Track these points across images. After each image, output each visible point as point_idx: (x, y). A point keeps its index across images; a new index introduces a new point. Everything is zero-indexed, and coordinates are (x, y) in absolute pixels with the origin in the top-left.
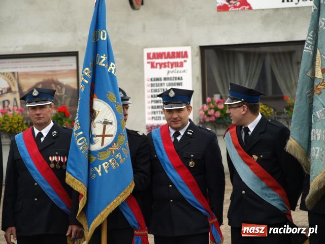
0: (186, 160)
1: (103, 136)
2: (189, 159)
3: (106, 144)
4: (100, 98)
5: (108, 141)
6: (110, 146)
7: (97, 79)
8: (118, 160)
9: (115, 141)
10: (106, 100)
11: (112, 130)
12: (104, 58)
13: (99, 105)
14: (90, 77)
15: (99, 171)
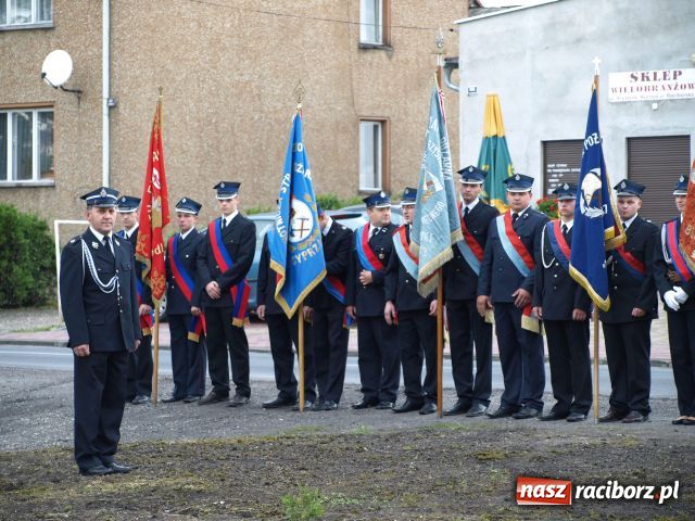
0: (377, 253)
1: (302, 230)
2: (379, 252)
3: (304, 236)
4: (298, 198)
5: (306, 234)
6: (308, 238)
7: (295, 189)
8: (314, 250)
9: (312, 233)
10: (302, 200)
11: (309, 225)
12: (301, 166)
13: (297, 204)
14: (288, 185)
15: (299, 259)
